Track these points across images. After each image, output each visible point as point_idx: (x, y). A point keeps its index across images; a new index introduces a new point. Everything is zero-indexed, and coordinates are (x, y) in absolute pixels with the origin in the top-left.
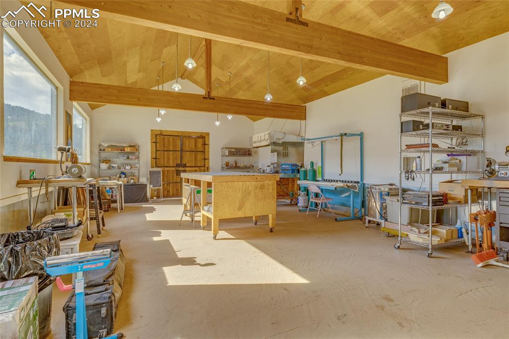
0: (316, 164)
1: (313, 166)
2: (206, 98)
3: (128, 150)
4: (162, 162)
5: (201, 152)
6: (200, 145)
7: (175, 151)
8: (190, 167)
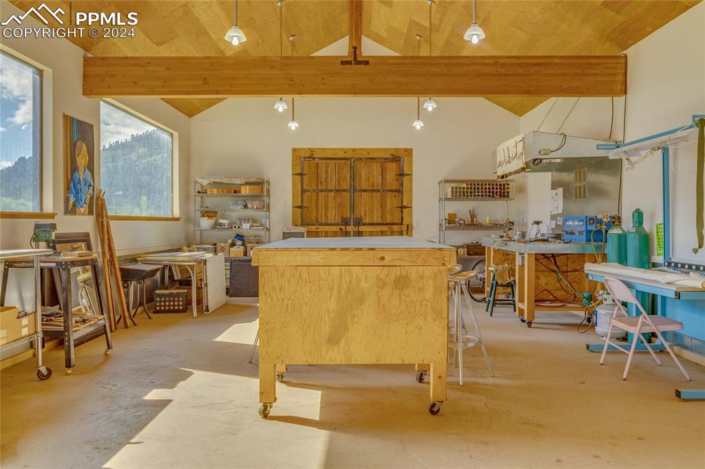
0: (652, 216)
1: (641, 223)
2: (349, 63)
3: (245, 190)
4: (314, 214)
5: (392, 191)
6: (391, 176)
7: (338, 191)
8: (371, 224)
